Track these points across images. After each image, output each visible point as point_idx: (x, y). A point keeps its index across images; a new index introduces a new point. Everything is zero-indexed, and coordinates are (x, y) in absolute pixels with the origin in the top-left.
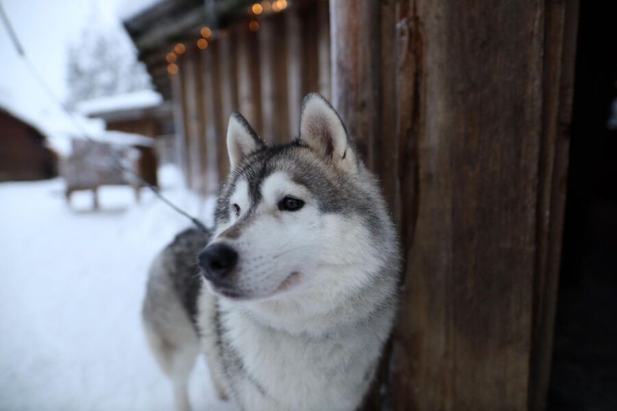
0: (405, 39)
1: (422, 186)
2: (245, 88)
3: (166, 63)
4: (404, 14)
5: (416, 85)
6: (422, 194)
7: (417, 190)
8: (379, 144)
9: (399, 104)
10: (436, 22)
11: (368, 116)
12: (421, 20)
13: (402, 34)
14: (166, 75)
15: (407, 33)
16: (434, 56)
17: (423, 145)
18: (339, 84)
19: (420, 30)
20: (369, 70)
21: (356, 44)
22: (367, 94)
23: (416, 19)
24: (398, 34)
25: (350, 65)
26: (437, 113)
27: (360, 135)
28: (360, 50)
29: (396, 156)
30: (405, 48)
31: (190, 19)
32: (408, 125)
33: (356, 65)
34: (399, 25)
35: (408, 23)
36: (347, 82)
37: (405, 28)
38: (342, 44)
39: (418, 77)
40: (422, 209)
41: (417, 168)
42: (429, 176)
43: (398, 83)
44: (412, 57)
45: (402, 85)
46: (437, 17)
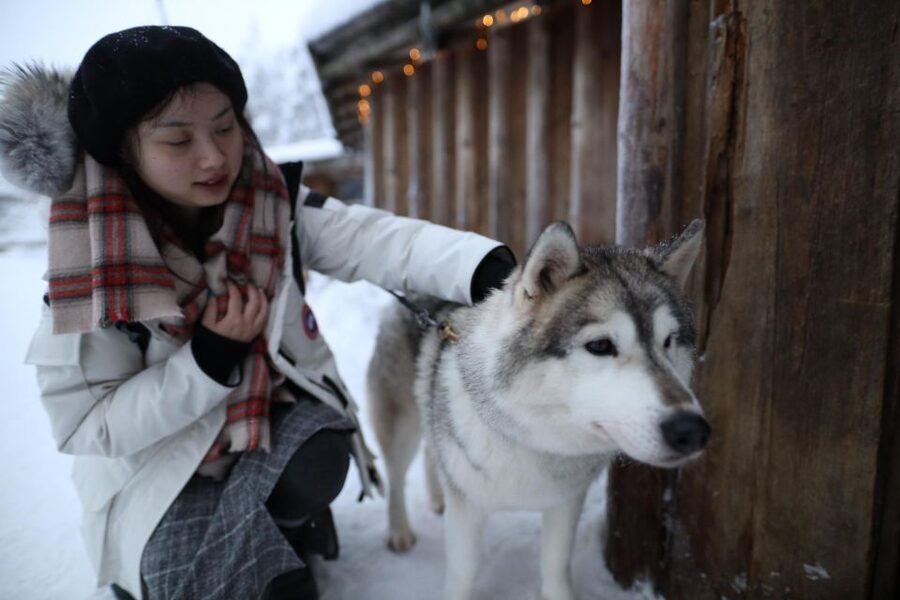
0: (722, 40)
1: (736, 225)
2: (463, 130)
3: (358, 98)
4: (720, 10)
5: (733, 99)
6: (736, 236)
7: (728, 231)
8: (679, 174)
9: (709, 122)
10: (764, 17)
11: (666, 138)
12: (744, 16)
13: (718, 34)
14: (355, 115)
15: (724, 34)
16: (759, 61)
17: (739, 173)
18: (631, 98)
19: (742, 29)
20: (671, 80)
21: (656, 48)
22: (667, 111)
23: (737, 14)
24: (712, 35)
25: (647, 75)
26: (760, 133)
27: (655, 161)
28: (661, 54)
29: (702, 188)
30: (720, 52)
31: (398, 36)
32: (721, 147)
33: (655, 74)
34: (713, 24)
35: (726, 20)
36: (642, 95)
37: (722, 26)
38: (637, 49)
39: (736, 87)
40: (733, 256)
41: (729, 205)
42: (746, 213)
43: (710, 96)
44: (729, 62)
45: (715, 98)
46: (766, 12)
